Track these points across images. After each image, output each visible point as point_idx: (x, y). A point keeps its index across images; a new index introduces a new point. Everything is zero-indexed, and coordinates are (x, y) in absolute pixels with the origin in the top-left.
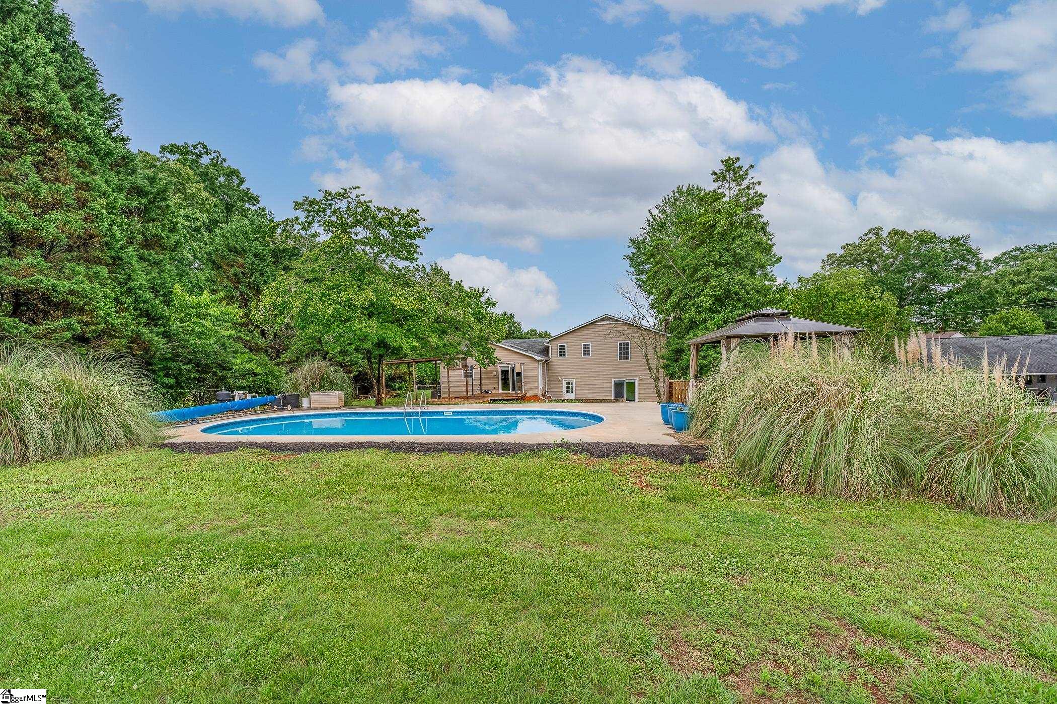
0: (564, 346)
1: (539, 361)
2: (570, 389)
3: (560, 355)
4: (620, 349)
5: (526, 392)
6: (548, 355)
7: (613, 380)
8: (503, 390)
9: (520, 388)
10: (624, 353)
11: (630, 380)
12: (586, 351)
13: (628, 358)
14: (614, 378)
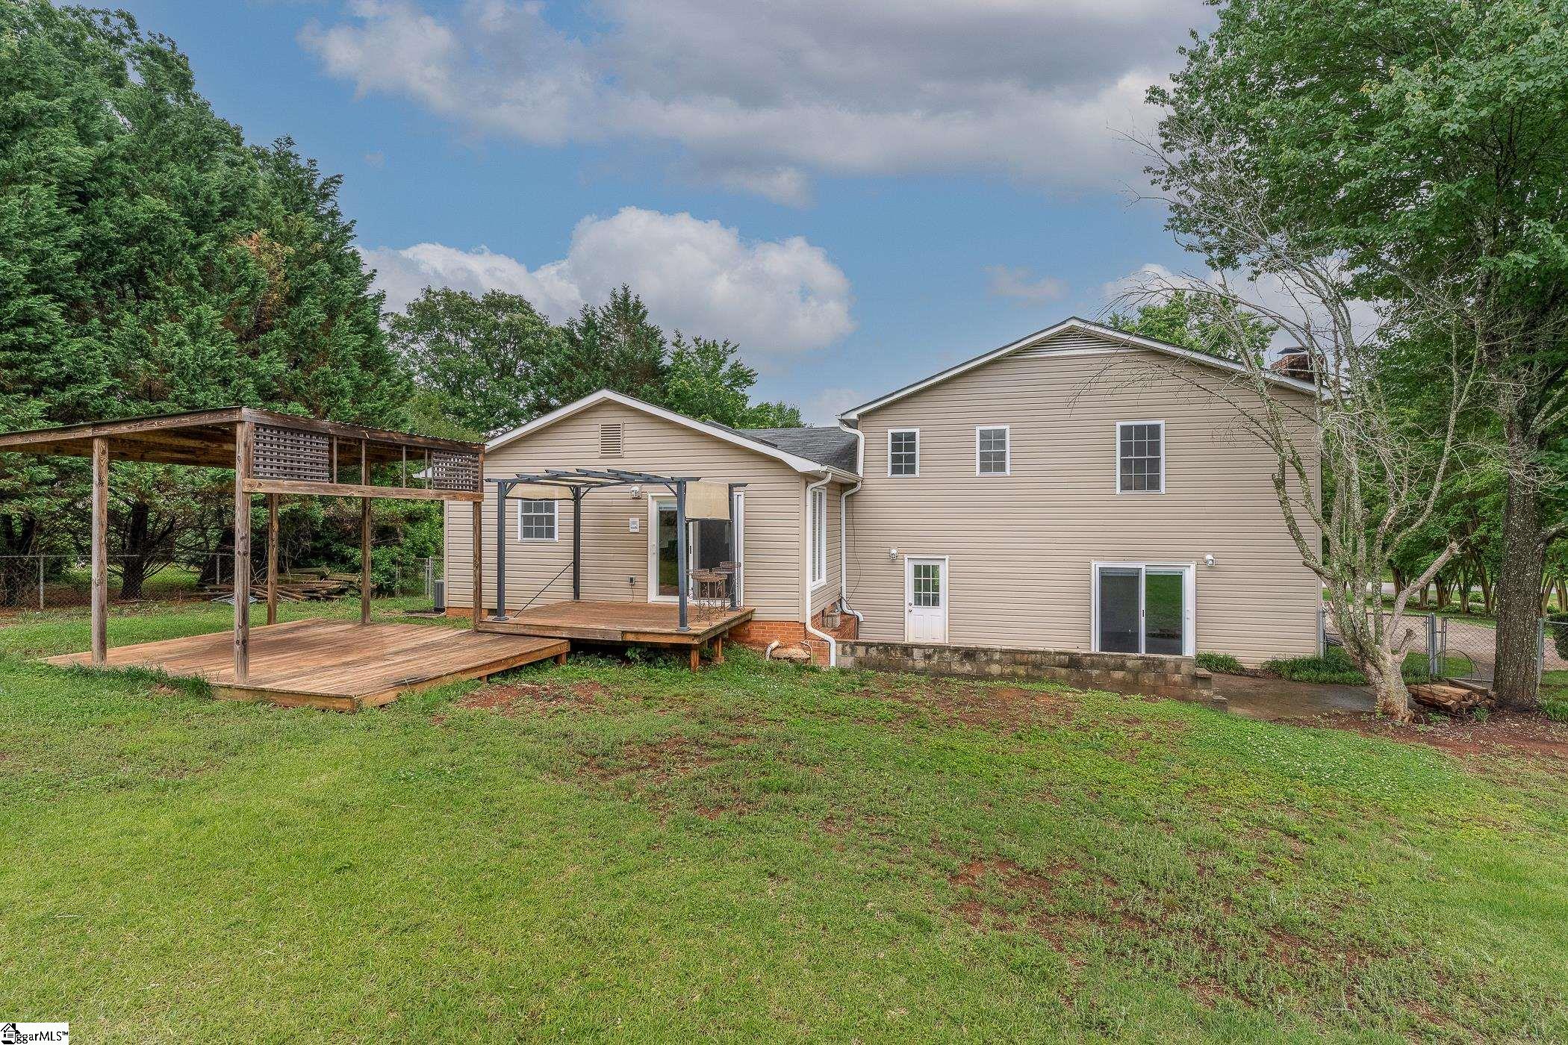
0: (912, 436)
1: (809, 478)
2: (927, 591)
3: (896, 470)
4: (1126, 449)
5: (752, 604)
6: (852, 466)
7: (1096, 565)
8: (662, 593)
9: (728, 588)
10: (1140, 464)
11: (1163, 566)
12: (993, 460)
13: (1154, 484)
14: (1101, 558)
